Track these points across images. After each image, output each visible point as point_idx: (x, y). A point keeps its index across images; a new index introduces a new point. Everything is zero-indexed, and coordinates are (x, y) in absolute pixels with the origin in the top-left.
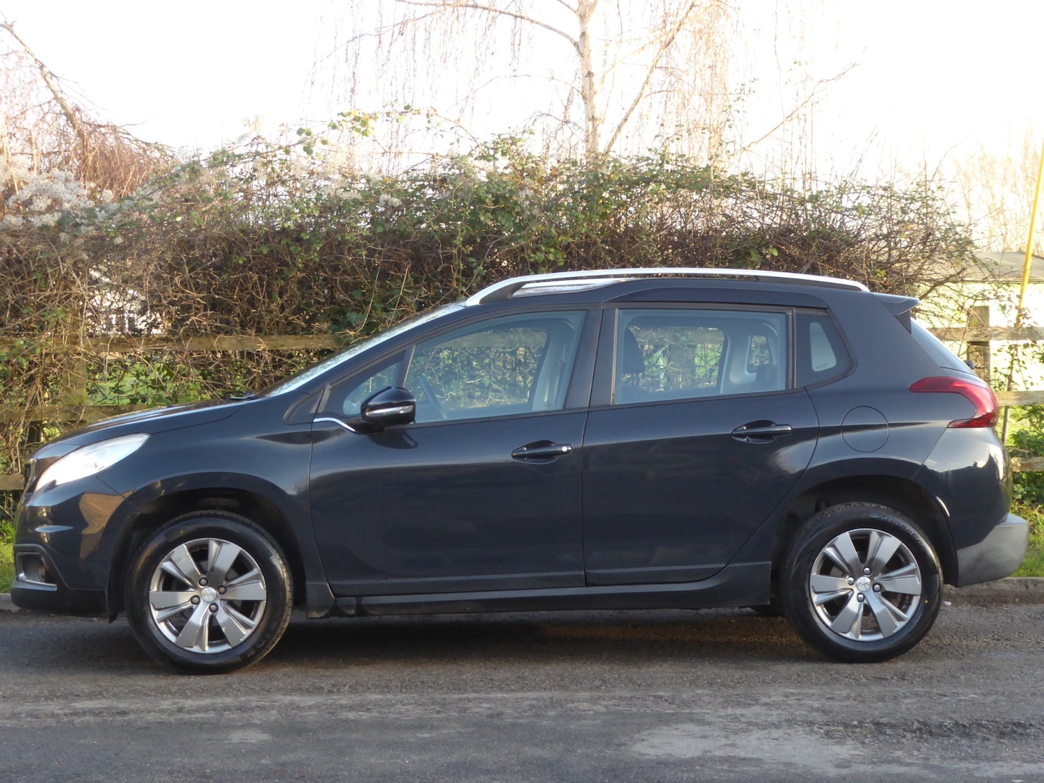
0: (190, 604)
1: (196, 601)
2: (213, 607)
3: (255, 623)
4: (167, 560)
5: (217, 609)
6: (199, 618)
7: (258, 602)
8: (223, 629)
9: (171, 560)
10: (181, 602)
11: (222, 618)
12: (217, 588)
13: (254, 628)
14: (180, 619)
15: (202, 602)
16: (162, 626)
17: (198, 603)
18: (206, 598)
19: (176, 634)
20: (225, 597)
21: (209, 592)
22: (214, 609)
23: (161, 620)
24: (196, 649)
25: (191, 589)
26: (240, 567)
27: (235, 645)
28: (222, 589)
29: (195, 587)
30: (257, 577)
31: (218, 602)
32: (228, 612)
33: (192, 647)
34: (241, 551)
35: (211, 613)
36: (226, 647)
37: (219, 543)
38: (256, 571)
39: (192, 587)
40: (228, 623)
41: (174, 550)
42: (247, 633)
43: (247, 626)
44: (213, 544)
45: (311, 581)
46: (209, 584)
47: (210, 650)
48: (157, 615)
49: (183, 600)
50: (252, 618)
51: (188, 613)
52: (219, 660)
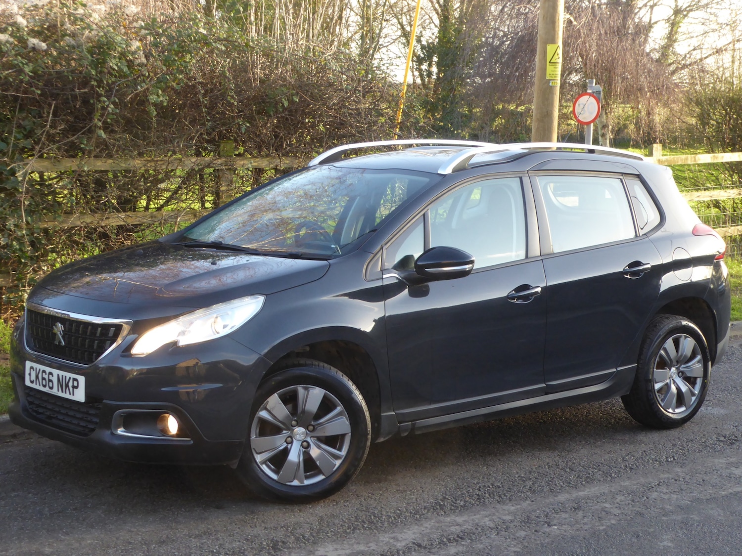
0: (285, 445)
1: (290, 441)
2: (305, 444)
3: (343, 453)
4: (262, 410)
5: (309, 446)
6: (295, 456)
7: (343, 436)
8: (318, 463)
9: (266, 409)
10: (279, 444)
11: (315, 452)
12: (307, 428)
13: (343, 458)
14: (279, 460)
15: (295, 441)
16: (264, 468)
17: (292, 443)
18: (298, 437)
19: (277, 472)
20: (316, 434)
21: (299, 431)
22: (306, 446)
23: (264, 462)
24: (296, 483)
25: (284, 432)
26: (326, 407)
27: (328, 475)
28: (311, 428)
29: (288, 429)
30: (340, 414)
31: (309, 439)
32: (319, 447)
33: (292, 482)
34: (325, 393)
35: (304, 450)
36: (321, 478)
37: (306, 389)
38: (339, 408)
39: (285, 430)
40: (320, 457)
41: (268, 400)
42: (338, 463)
43: (337, 457)
44: (301, 390)
45: (384, 413)
46: (299, 424)
47: (307, 482)
48: (259, 458)
49: (279, 442)
50: (340, 449)
51: (286, 452)
52: (318, 490)
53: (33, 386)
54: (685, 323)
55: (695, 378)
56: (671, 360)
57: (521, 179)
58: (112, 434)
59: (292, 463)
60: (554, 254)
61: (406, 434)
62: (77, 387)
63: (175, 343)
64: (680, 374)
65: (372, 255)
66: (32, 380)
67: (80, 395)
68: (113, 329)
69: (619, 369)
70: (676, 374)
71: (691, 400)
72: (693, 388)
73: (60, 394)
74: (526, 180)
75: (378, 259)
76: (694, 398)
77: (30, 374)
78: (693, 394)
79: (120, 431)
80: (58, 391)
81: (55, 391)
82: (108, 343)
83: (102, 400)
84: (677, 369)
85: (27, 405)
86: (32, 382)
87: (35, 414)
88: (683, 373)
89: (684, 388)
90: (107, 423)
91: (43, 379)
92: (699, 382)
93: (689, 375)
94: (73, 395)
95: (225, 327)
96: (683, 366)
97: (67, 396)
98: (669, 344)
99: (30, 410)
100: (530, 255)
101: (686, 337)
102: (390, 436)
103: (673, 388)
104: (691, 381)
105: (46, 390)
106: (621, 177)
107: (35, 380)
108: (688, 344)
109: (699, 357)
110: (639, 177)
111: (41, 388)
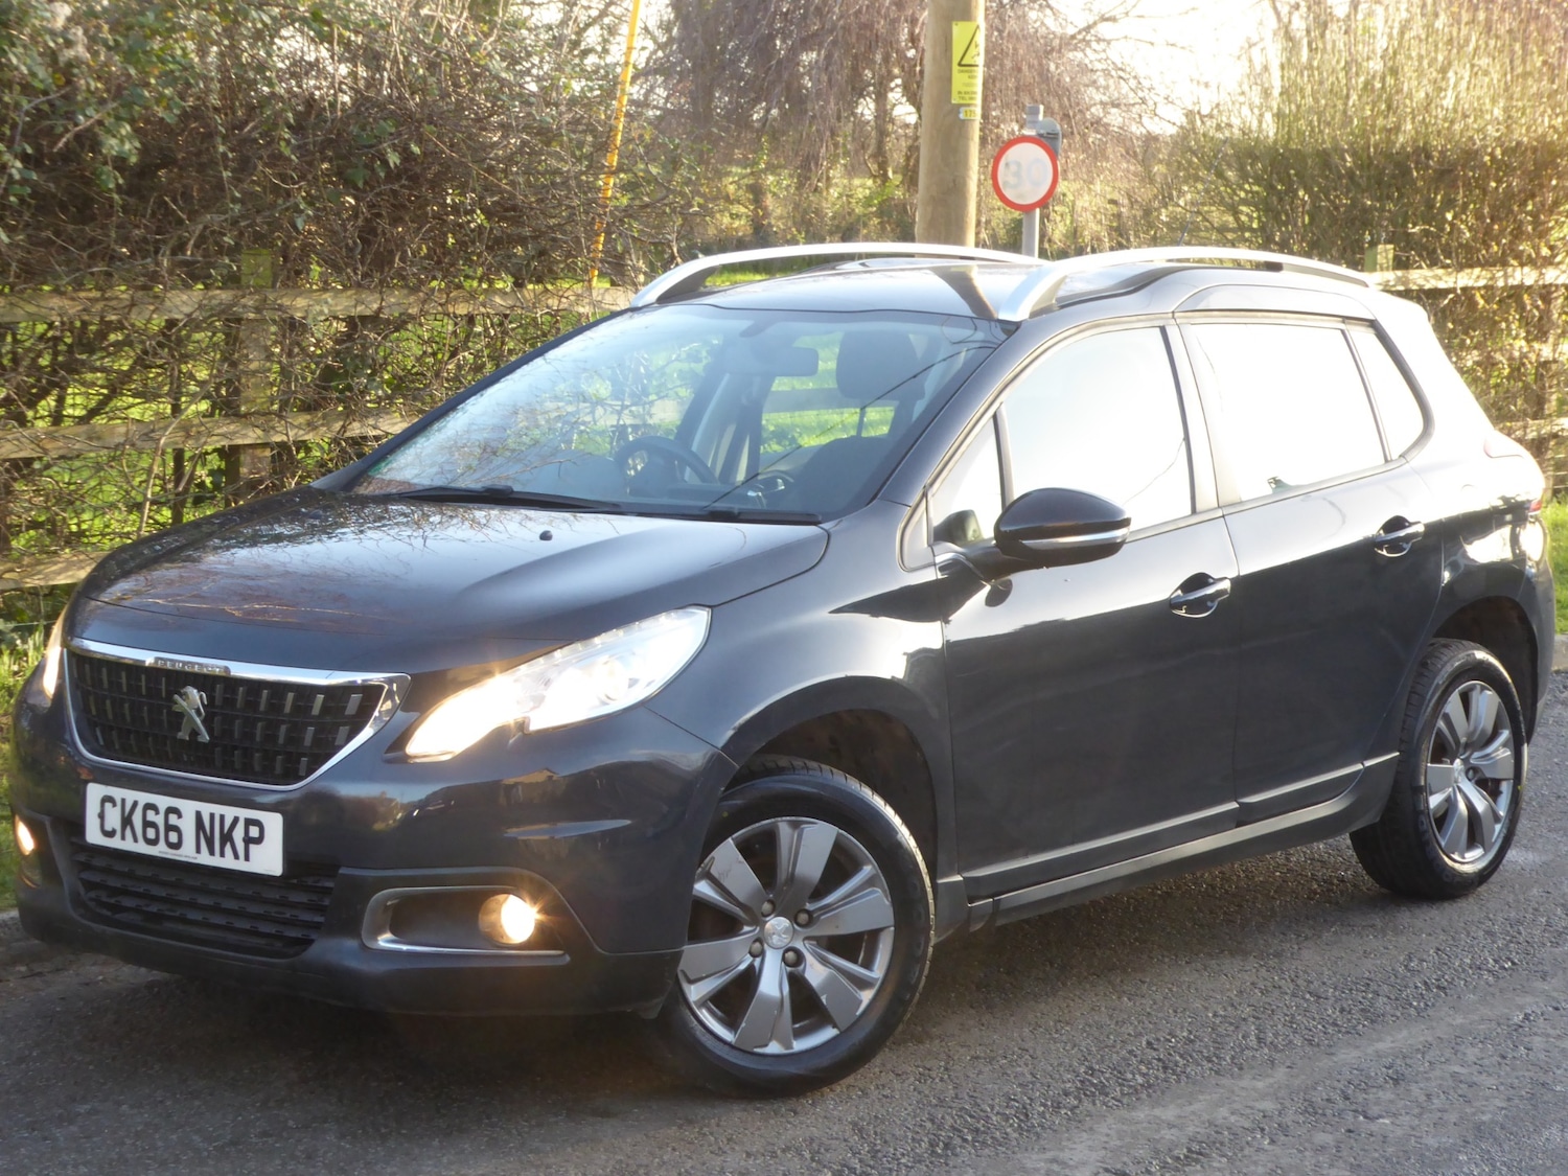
0: (749, 959)
1: (758, 949)
2: (791, 955)
3: (878, 972)
4: (700, 878)
5: (800, 958)
6: (772, 983)
7: (874, 935)
8: (824, 999)
9: (709, 876)
10: (737, 959)
11: (816, 973)
12: (794, 919)
13: (878, 985)
14: (736, 996)
15: (769, 951)
16: (705, 1015)
17: (762, 954)
18: (775, 940)
19: (731, 1023)
20: (815, 931)
21: (777, 924)
22: (794, 960)
23: (702, 1004)
24: (774, 1048)
25: (746, 928)
26: (839, 867)
27: (844, 1025)
28: (803, 917)
29: (754, 922)
30: (870, 882)
31: (799, 945)
32: (824, 962)
33: (766, 1045)
34: (839, 835)
35: (789, 969)
36: (828, 1033)
37: (795, 825)
38: (868, 870)
39: (749, 925)
40: (829, 983)
41: (713, 854)
42: (866, 996)
43: (863, 984)
44: (783, 827)
45: (942, 878)
46: (777, 910)
47: (799, 1045)
48: (695, 993)
49: (736, 953)
50: (868, 964)
51: (750, 979)
52: (825, 1061)
53: (115, 843)
54: (1481, 655)
55: (1497, 782)
56: (1457, 742)
57: (1163, 330)
58: (364, 947)
59: (767, 1000)
60: (1241, 503)
61: (978, 926)
62: (259, 840)
63: (522, 726)
64: (1471, 773)
65: (908, 511)
66: (108, 828)
67: (268, 859)
68: (356, 697)
69: (1368, 763)
70: (1463, 774)
71: (1494, 830)
72: (1495, 801)
73: (204, 859)
74: (1172, 332)
75: (921, 517)
76: (1498, 827)
77: (102, 816)
78: (1497, 819)
79: (385, 941)
80: (198, 850)
81: (187, 853)
82: (344, 730)
83: (339, 867)
84: (1465, 761)
85: (82, 891)
86: (110, 834)
87: (105, 912)
88: (1475, 769)
89: (1481, 805)
90: (350, 924)
91: (147, 824)
92: (1506, 788)
93: (1489, 774)
94: (247, 858)
95: (633, 682)
96: (1476, 754)
97: (228, 862)
98: (1453, 705)
99: (92, 904)
100: (1199, 507)
101: (1483, 689)
102: (950, 932)
103: (1462, 807)
104: (1490, 787)
105: (160, 850)
106: (1342, 326)
107: (118, 827)
108: (1487, 702)
109: (1505, 734)
110: (1373, 324)
111: (142, 848)
